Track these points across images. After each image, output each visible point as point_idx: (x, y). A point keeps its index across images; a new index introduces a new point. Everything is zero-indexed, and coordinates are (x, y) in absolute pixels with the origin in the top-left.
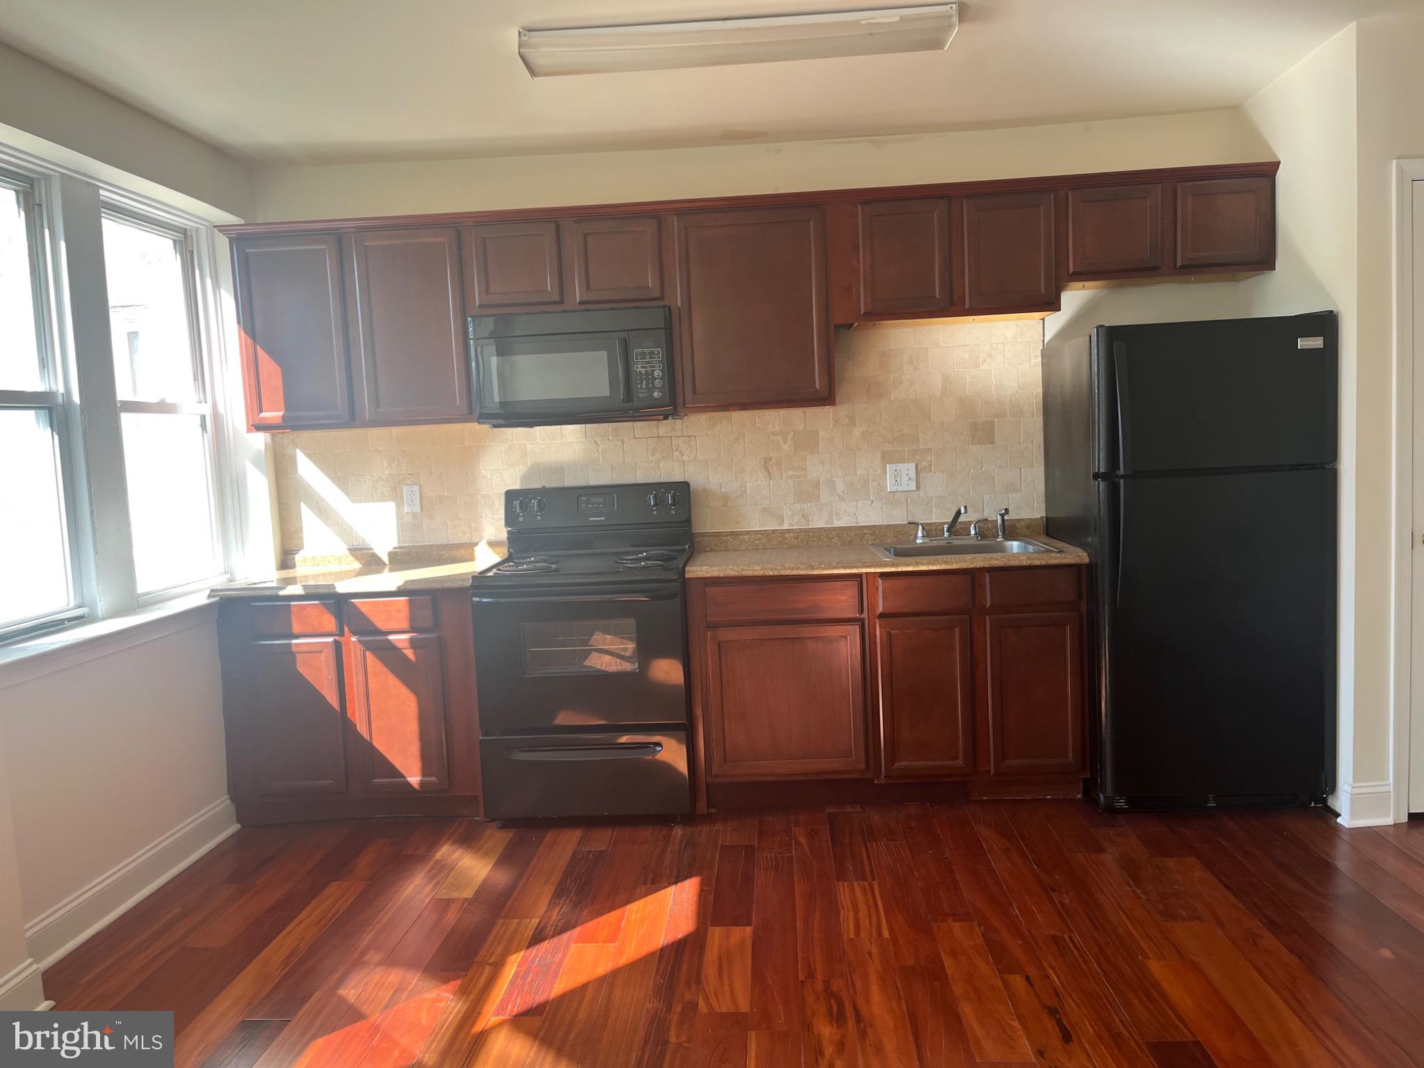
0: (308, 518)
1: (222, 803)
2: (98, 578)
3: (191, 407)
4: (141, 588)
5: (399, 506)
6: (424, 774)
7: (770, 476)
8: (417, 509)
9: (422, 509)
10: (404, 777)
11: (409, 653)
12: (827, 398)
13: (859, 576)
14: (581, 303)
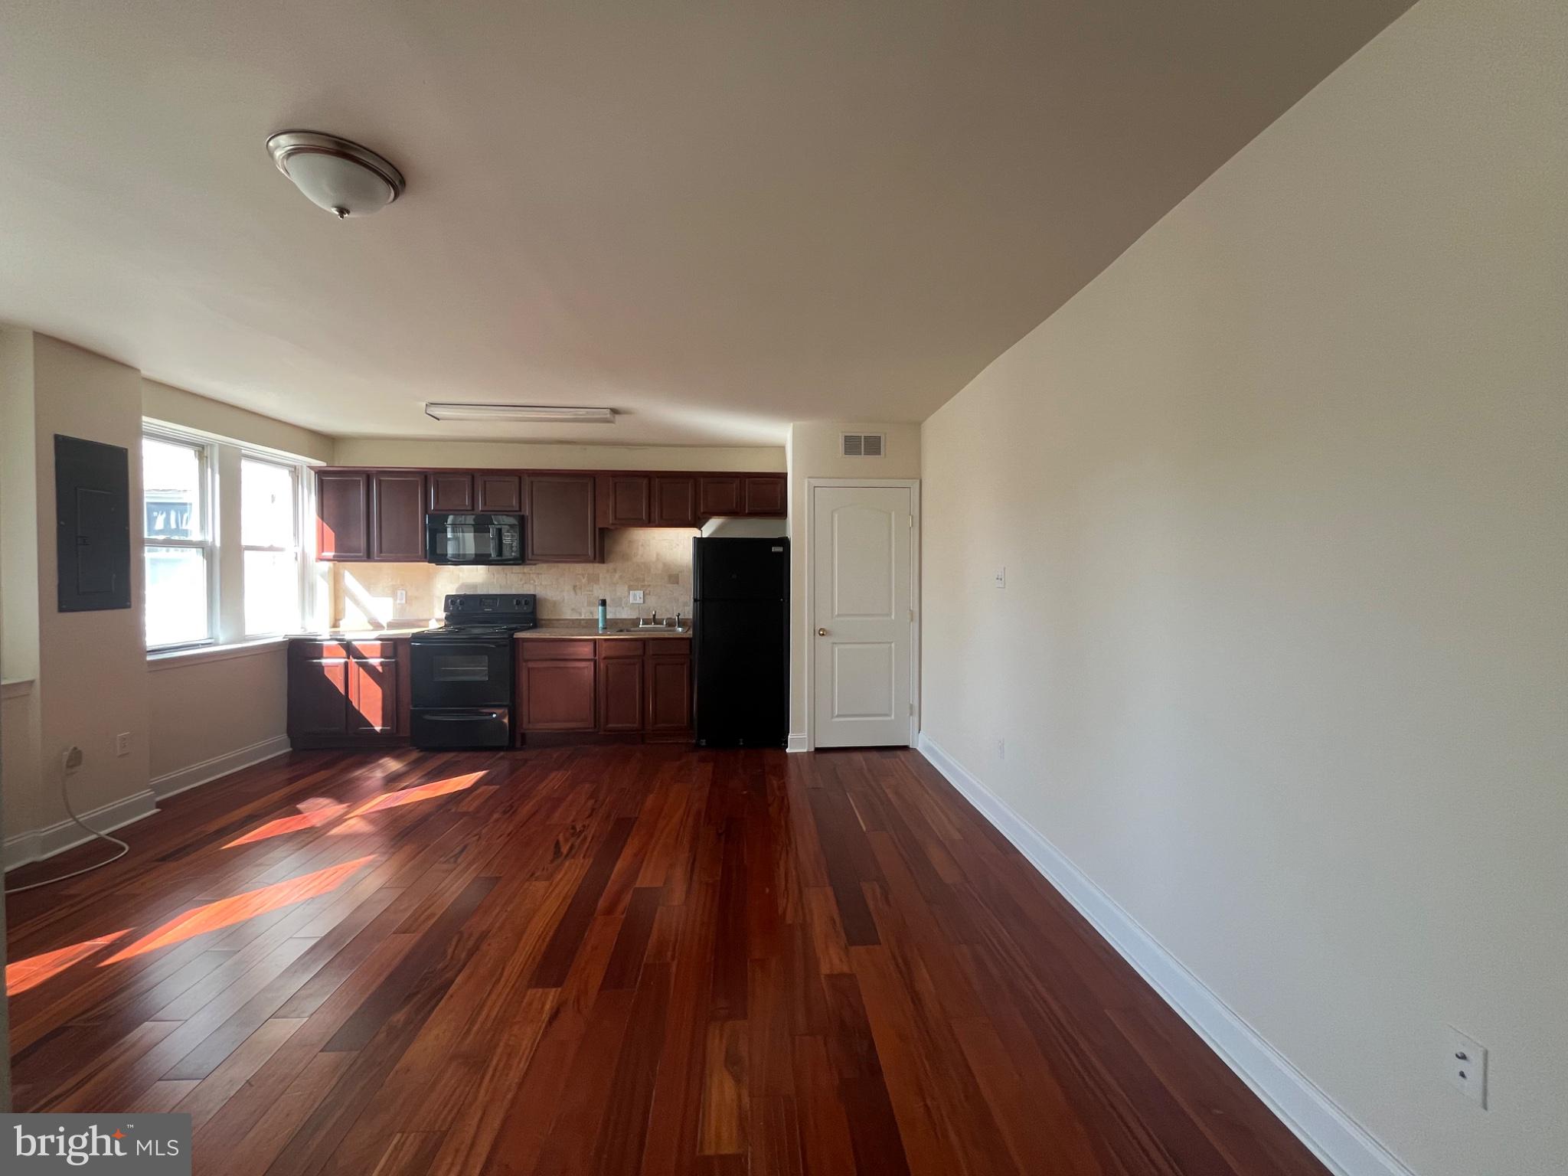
0: (348, 604)
1: (283, 737)
2: (221, 627)
3: (291, 549)
4: (247, 633)
5: (395, 600)
6: (383, 725)
7: (576, 594)
8: (404, 601)
9: (406, 602)
10: (372, 726)
11: (380, 669)
12: (602, 561)
13: (595, 639)
14: (482, 511)
